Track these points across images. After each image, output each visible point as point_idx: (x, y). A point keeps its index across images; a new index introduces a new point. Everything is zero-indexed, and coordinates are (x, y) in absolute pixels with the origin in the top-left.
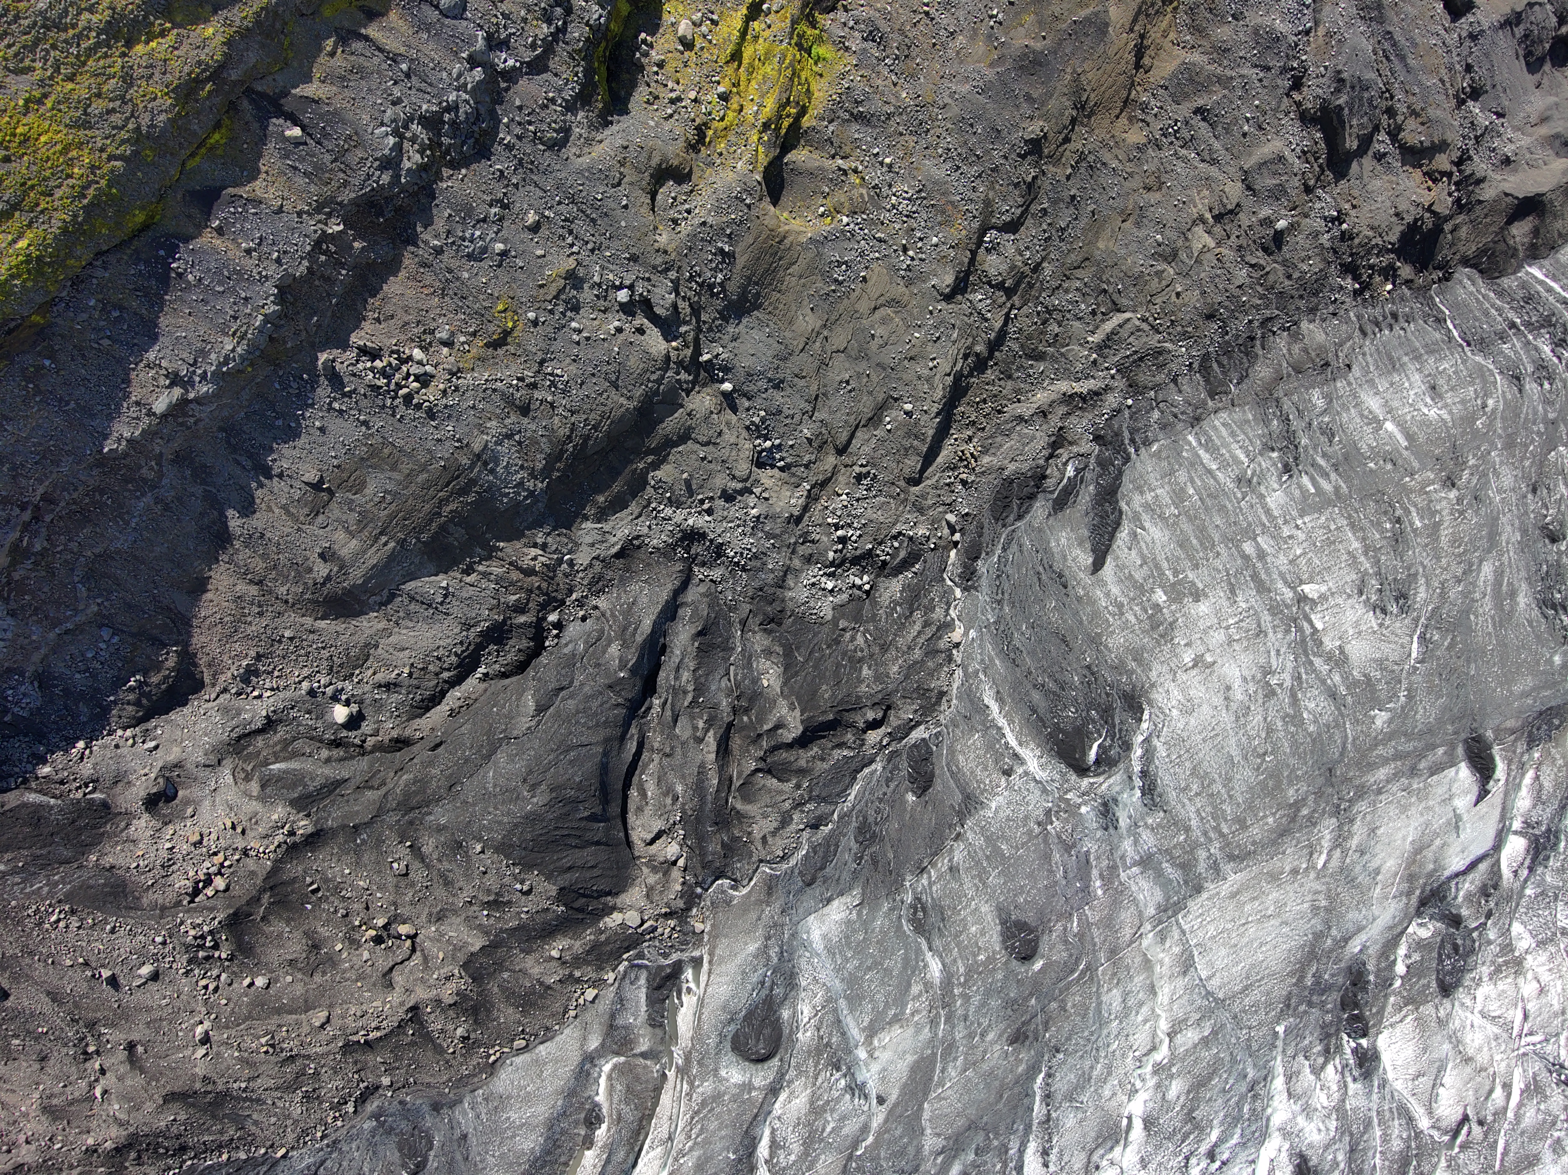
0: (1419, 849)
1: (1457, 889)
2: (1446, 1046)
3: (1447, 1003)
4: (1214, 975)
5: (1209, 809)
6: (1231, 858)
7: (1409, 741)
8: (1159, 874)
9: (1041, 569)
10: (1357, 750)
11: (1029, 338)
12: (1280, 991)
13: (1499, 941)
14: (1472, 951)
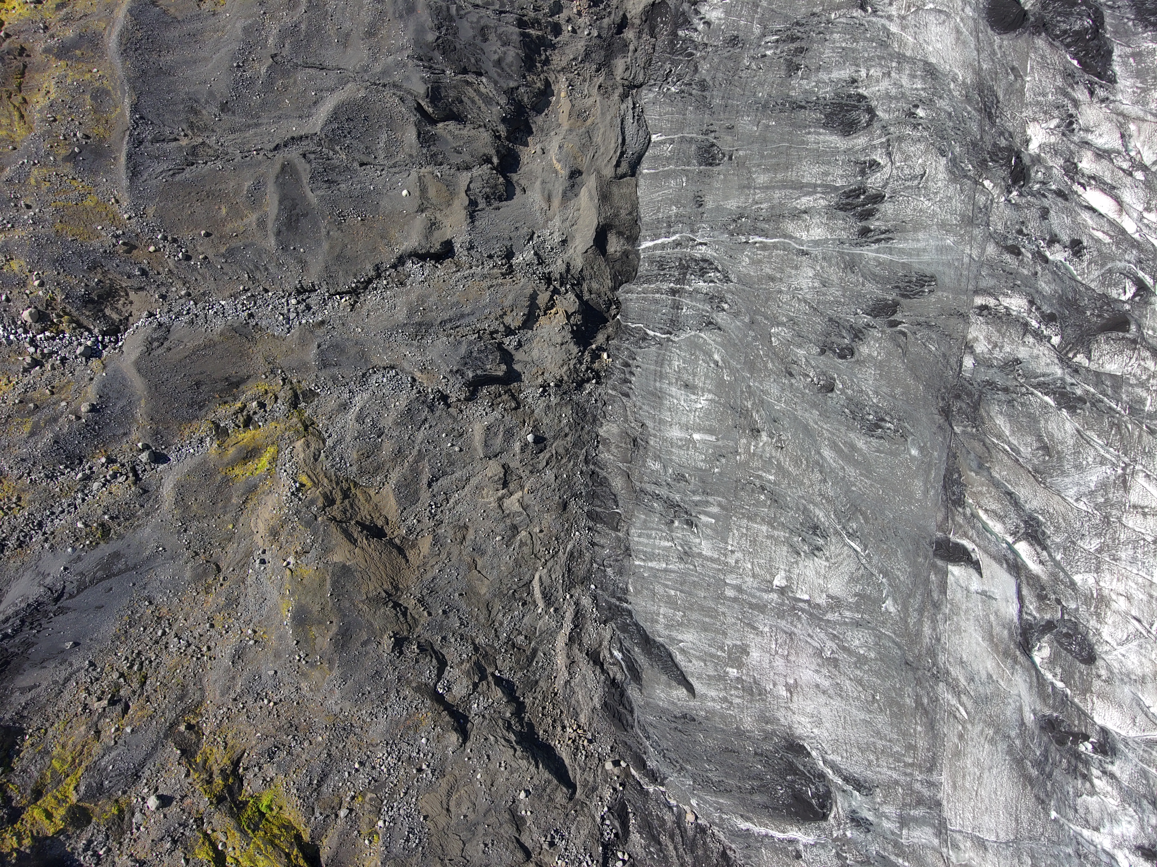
0: (990, 637)
1: (1030, 614)
2: (1127, 689)
3: (1100, 663)
4: (997, 833)
5: (891, 760)
6: (930, 770)
7: (915, 596)
8: (916, 820)
9: (673, 725)
10: (903, 636)
11: (518, 662)
12: (1031, 802)
13: (1080, 603)
14: (1076, 624)
